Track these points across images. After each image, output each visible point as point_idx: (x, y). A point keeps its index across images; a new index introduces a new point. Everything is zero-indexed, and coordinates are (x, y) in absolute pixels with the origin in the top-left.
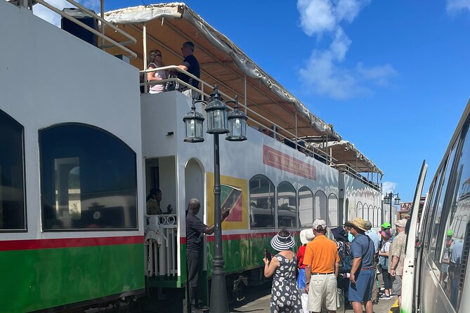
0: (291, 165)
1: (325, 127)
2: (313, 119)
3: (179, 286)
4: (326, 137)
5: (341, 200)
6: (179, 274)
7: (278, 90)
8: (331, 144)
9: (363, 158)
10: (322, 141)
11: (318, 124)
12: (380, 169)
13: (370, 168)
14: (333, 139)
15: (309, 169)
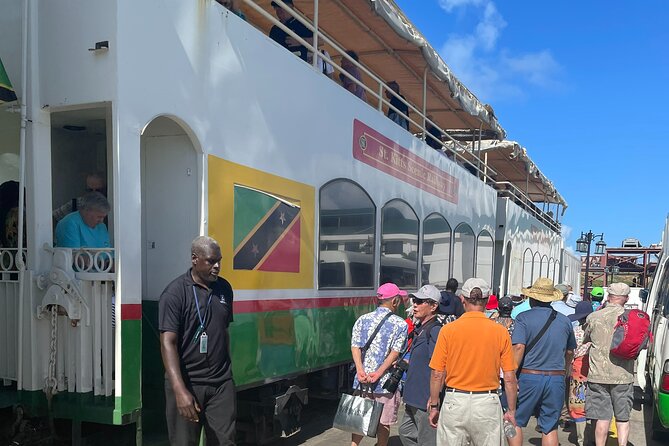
0: (411, 169)
1: (478, 109)
2: (457, 88)
3: (117, 420)
4: (477, 132)
5: (498, 244)
6: (118, 393)
7: (390, 11)
8: (486, 144)
9: (538, 173)
10: (470, 139)
11: (465, 99)
12: (562, 198)
13: (548, 195)
14: (492, 134)
15: (445, 182)
